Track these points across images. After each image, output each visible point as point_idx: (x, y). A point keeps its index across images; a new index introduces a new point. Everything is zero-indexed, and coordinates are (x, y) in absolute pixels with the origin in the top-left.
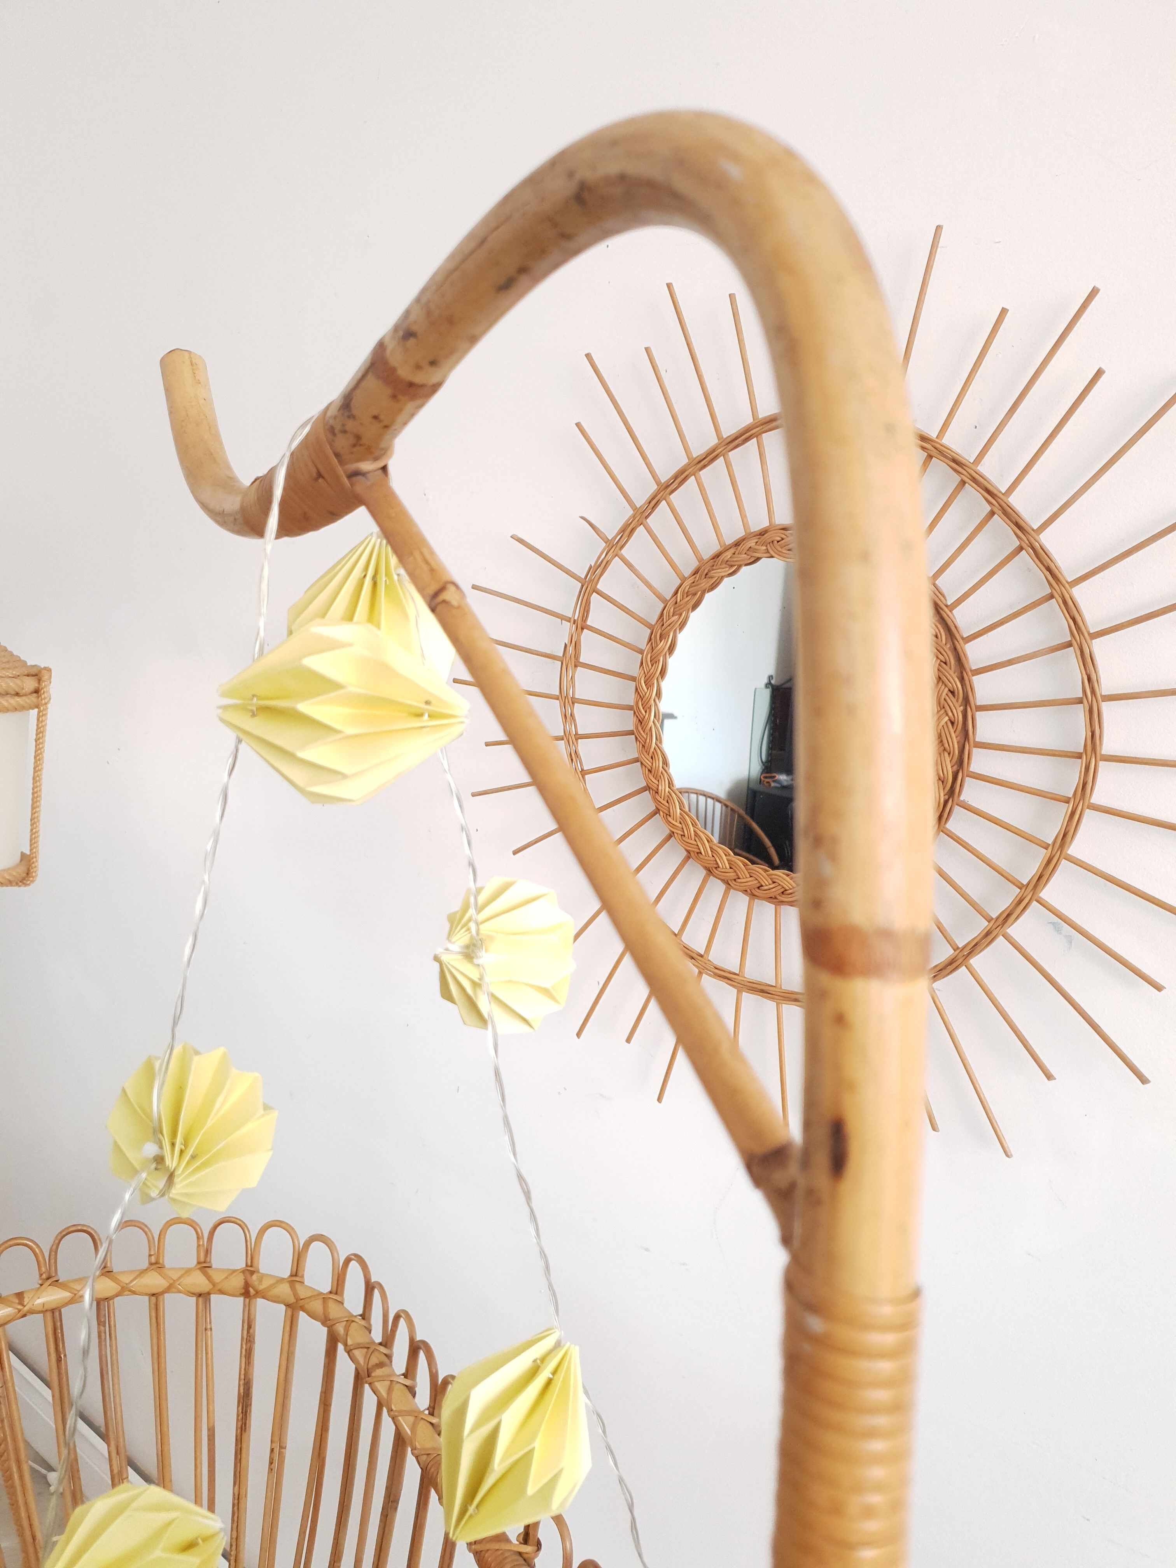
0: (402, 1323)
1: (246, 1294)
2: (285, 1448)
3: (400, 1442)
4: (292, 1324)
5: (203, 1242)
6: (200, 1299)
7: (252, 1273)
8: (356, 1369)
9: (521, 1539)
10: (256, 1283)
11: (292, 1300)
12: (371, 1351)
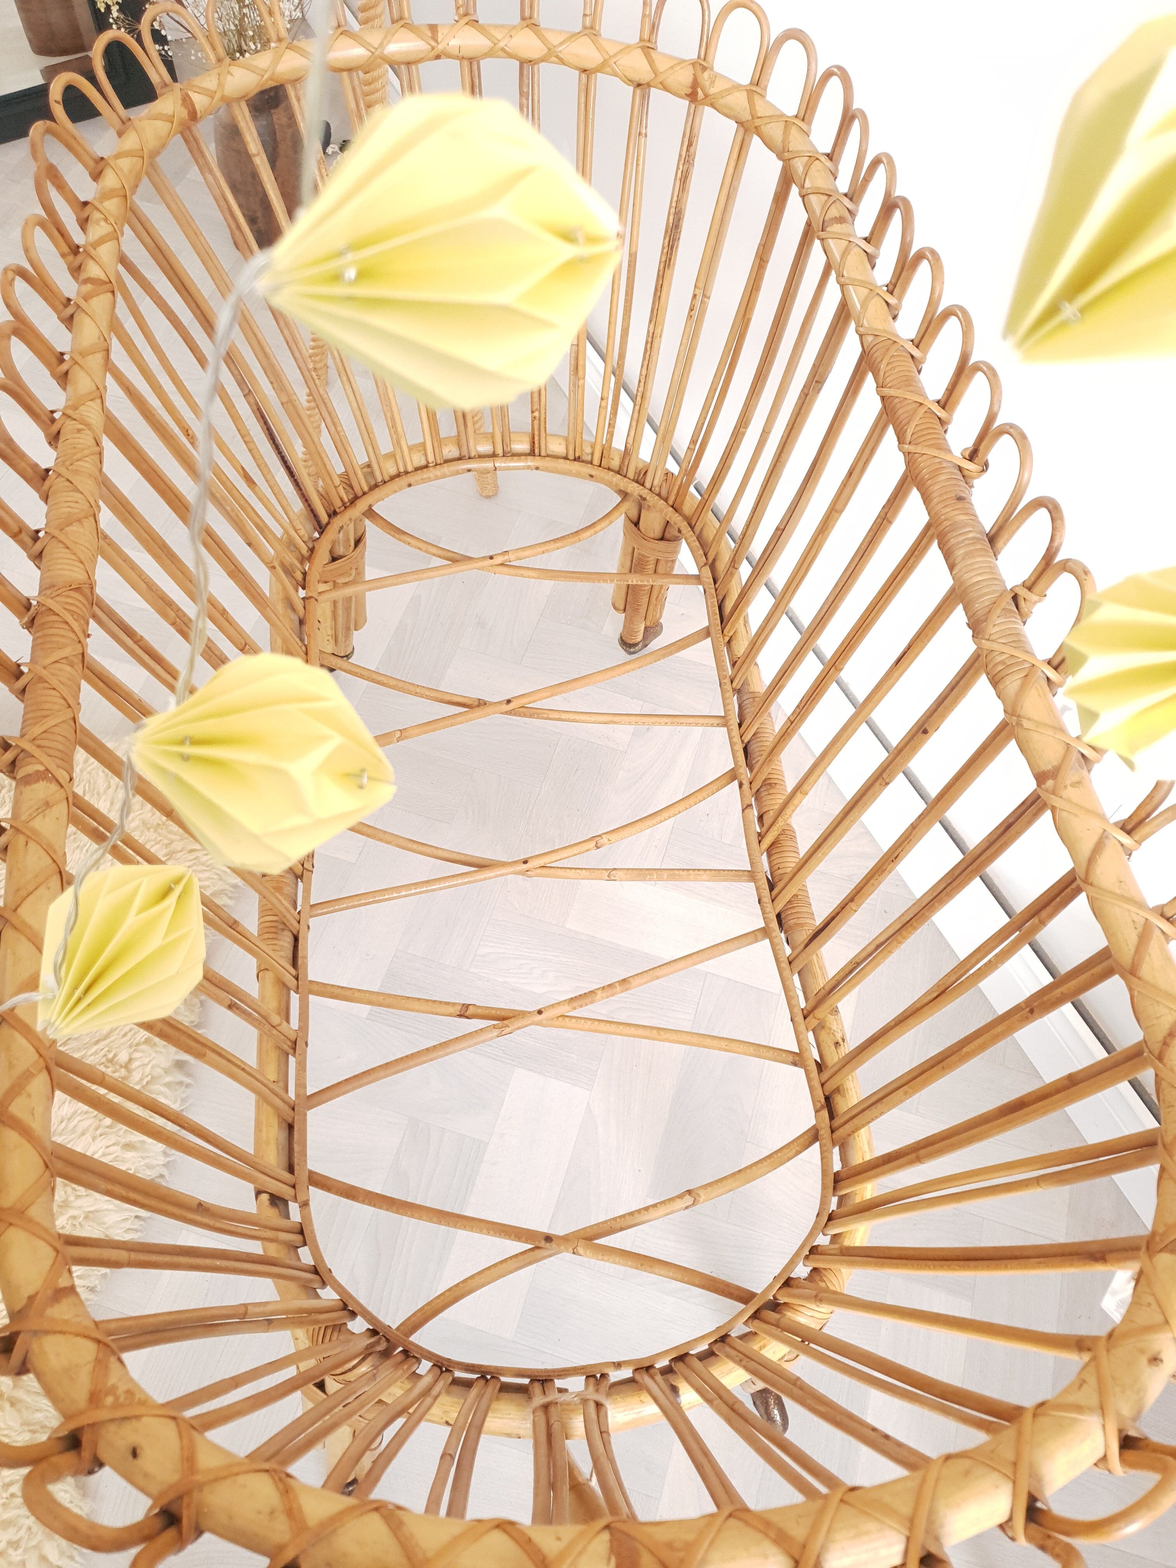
0: (881, 171)
1: (692, 96)
2: (709, 298)
3: (843, 314)
4: (741, 150)
5: (651, 11)
6: (638, 91)
7: (704, 69)
8: (809, 218)
9: (967, 455)
10: (707, 83)
11: (746, 116)
12: (832, 200)
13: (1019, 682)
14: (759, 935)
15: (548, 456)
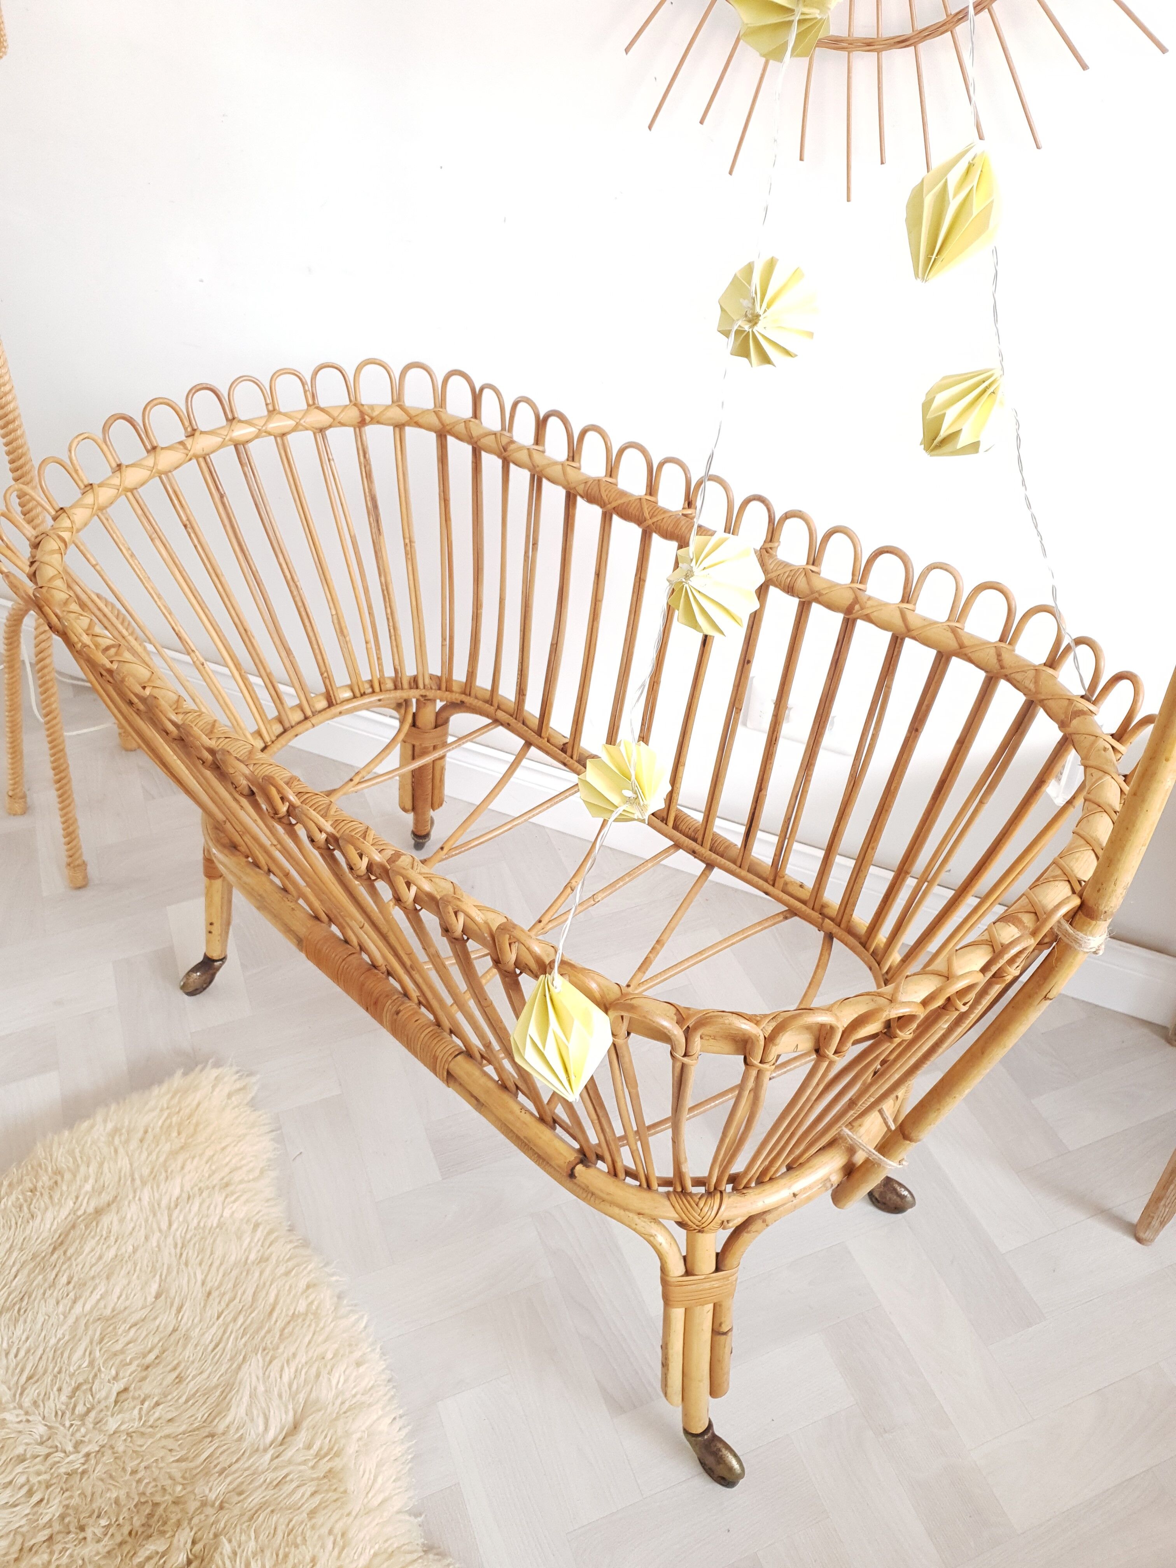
1: (361, 423)
4: (401, 442)
5: (308, 386)
6: (318, 434)
7: (361, 405)
11: (398, 420)
12: (498, 435)
13: (804, 579)
14: (707, 872)
15: (342, 702)
